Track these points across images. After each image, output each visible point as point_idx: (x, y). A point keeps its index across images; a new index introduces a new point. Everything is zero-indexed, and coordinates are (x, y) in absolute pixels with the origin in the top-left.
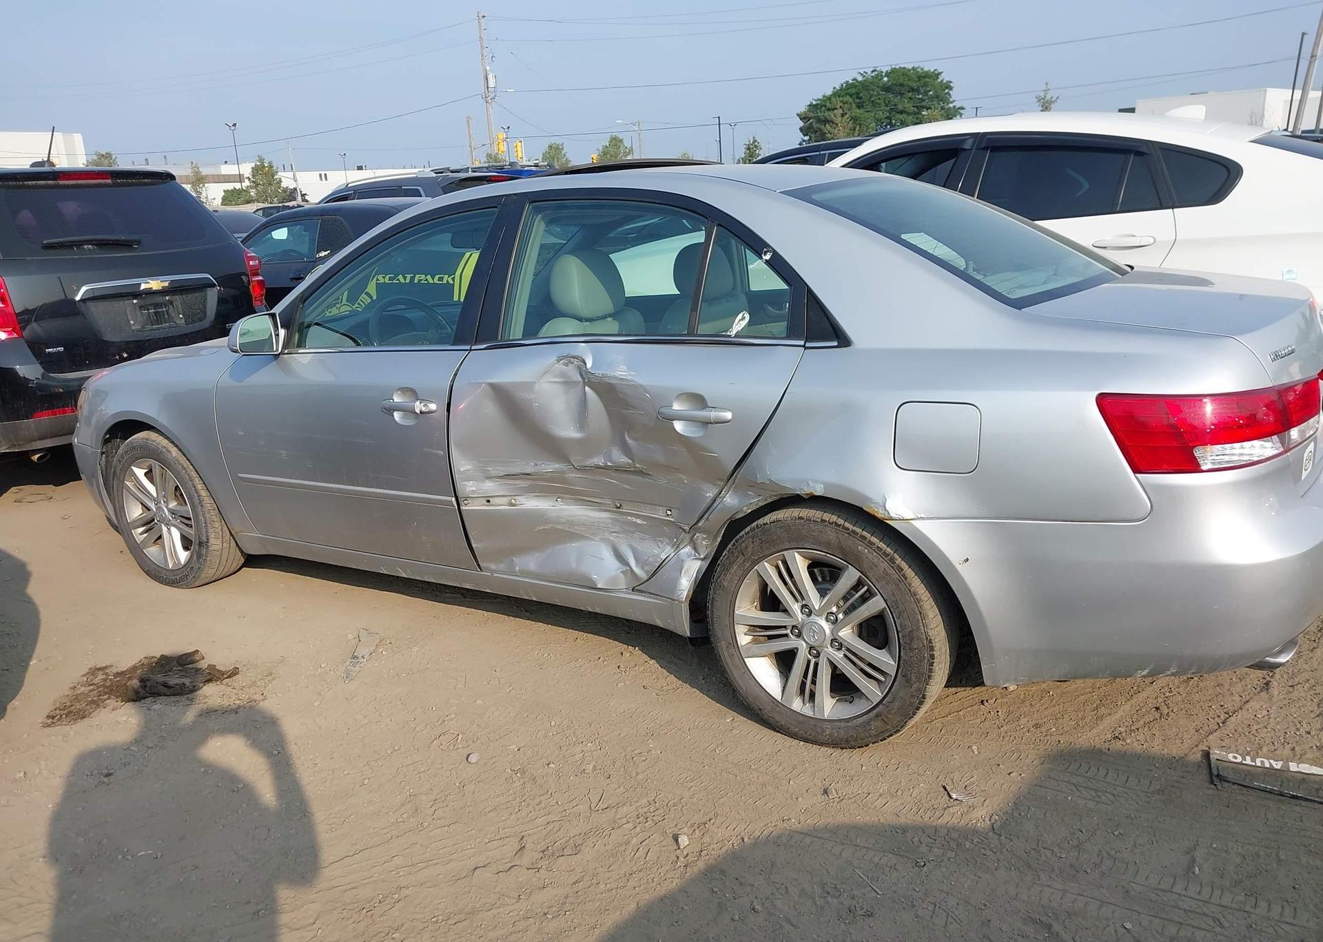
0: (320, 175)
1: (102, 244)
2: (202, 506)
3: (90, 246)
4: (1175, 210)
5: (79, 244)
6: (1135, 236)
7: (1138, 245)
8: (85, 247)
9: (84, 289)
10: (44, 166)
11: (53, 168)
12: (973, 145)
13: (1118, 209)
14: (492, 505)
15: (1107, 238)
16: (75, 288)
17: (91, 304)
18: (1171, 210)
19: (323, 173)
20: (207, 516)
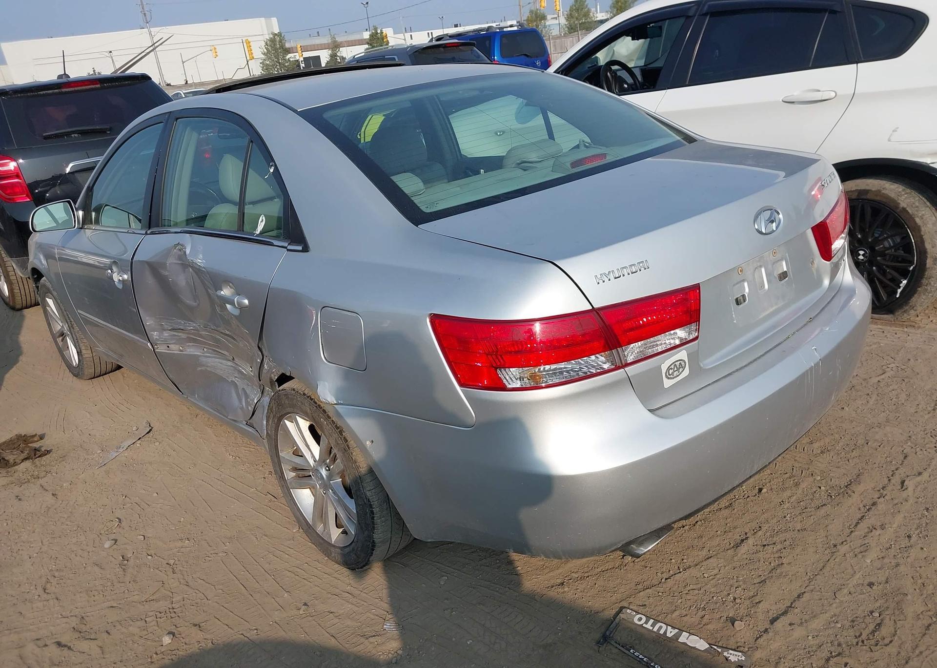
0: (428, 33)
1: (83, 133)
2: (73, 328)
3: (76, 135)
4: (859, 65)
5: (68, 134)
6: (819, 91)
7: (820, 99)
8: (73, 135)
9: (71, 165)
10: (62, 78)
11: (69, 79)
12: (696, 12)
13: (810, 65)
14: (171, 350)
15: (795, 94)
16: (65, 165)
17: (77, 175)
18: (856, 65)
19: (430, 32)
20: (77, 335)
